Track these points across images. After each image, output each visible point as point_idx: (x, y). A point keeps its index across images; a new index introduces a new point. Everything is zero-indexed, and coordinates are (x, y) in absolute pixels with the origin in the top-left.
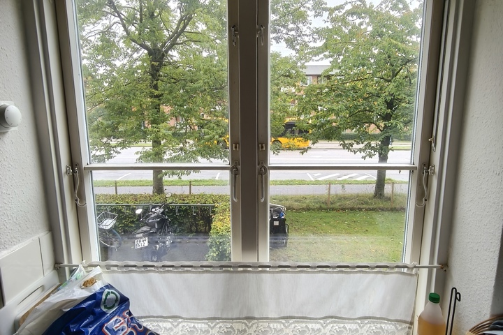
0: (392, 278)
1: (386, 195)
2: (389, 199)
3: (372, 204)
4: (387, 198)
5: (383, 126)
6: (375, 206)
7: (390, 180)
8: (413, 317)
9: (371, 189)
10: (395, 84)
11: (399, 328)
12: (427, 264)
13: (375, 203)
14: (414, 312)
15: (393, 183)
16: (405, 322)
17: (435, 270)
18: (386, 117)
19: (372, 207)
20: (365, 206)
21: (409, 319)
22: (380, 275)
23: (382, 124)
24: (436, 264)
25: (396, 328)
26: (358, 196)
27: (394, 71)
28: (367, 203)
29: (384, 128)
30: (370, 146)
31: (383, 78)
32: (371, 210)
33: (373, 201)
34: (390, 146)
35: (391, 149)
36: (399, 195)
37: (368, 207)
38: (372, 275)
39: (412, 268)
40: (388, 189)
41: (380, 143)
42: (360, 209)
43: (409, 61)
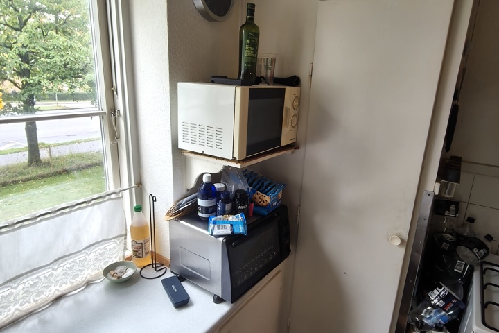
0: (106, 205)
1: (43, 161)
2: (47, 164)
3: (29, 173)
4: (45, 163)
5: (21, 83)
6: (34, 175)
7: (43, 144)
8: (126, 230)
9: (24, 157)
10: (28, 35)
11: (118, 242)
12: (128, 187)
13: (32, 172)
14: (126, 226)
15: (49, 146)
16: (121, 236)
17: (134, 189)
18: (23, 73)
19: (29, 176)
20: (20, 177)
21: (124, 233)
22: (96, 206)
23: (19, 81)
24: (133, 185)
25: (116, 243)
26: (8, 168)
27: (20, 18)
28: (22, 174)
29: (23, 85)
30: (10, 106)
31: (8, 26)
32: (29, 180)
33: (30, 170)
34: (35, 107)
35: (38, 110)
36: (57, 158)
37: (24, 177)
38: (90, 208)
39: (119, 193)
40: (44, 154)
41: (22, 103)
42: (15, 182)
43: (37, 9)
